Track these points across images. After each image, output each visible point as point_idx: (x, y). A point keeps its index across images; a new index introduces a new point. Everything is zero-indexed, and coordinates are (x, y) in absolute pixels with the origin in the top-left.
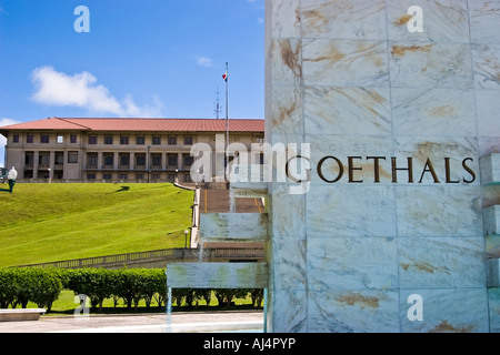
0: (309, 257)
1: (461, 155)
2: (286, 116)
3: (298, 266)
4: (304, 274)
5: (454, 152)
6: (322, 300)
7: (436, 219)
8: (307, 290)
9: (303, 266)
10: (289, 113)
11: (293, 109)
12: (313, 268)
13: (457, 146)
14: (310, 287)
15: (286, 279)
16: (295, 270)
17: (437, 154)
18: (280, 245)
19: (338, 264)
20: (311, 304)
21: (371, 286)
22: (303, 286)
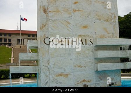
0: (50, 64)
1: (90, 38)
2: (44, 27)
3: (47, 67)
4: (49, 69)
5: (88, 37)
6: (53, 75)
7: (83, 54)
8: (50, 73)
9: (48, 67)
10: (45, 26)
11: (46, 25)
12: (51, 67)
13: (88, 36)
14: (50, 72)
15: (44, 70)
16: (46, 68)
17: (83, 38)
18: (42, 61)
19: (58, 66)
20: (51, 77)
21: (66, 71)
22: (48, 72)
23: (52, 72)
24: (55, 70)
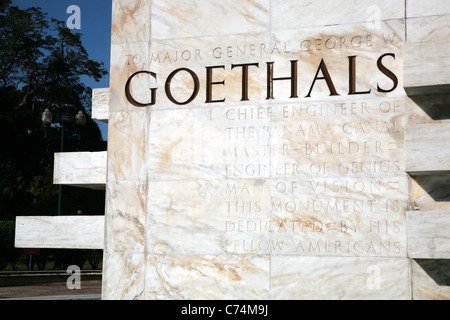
23: (158, 249)
24: (173, 242)
